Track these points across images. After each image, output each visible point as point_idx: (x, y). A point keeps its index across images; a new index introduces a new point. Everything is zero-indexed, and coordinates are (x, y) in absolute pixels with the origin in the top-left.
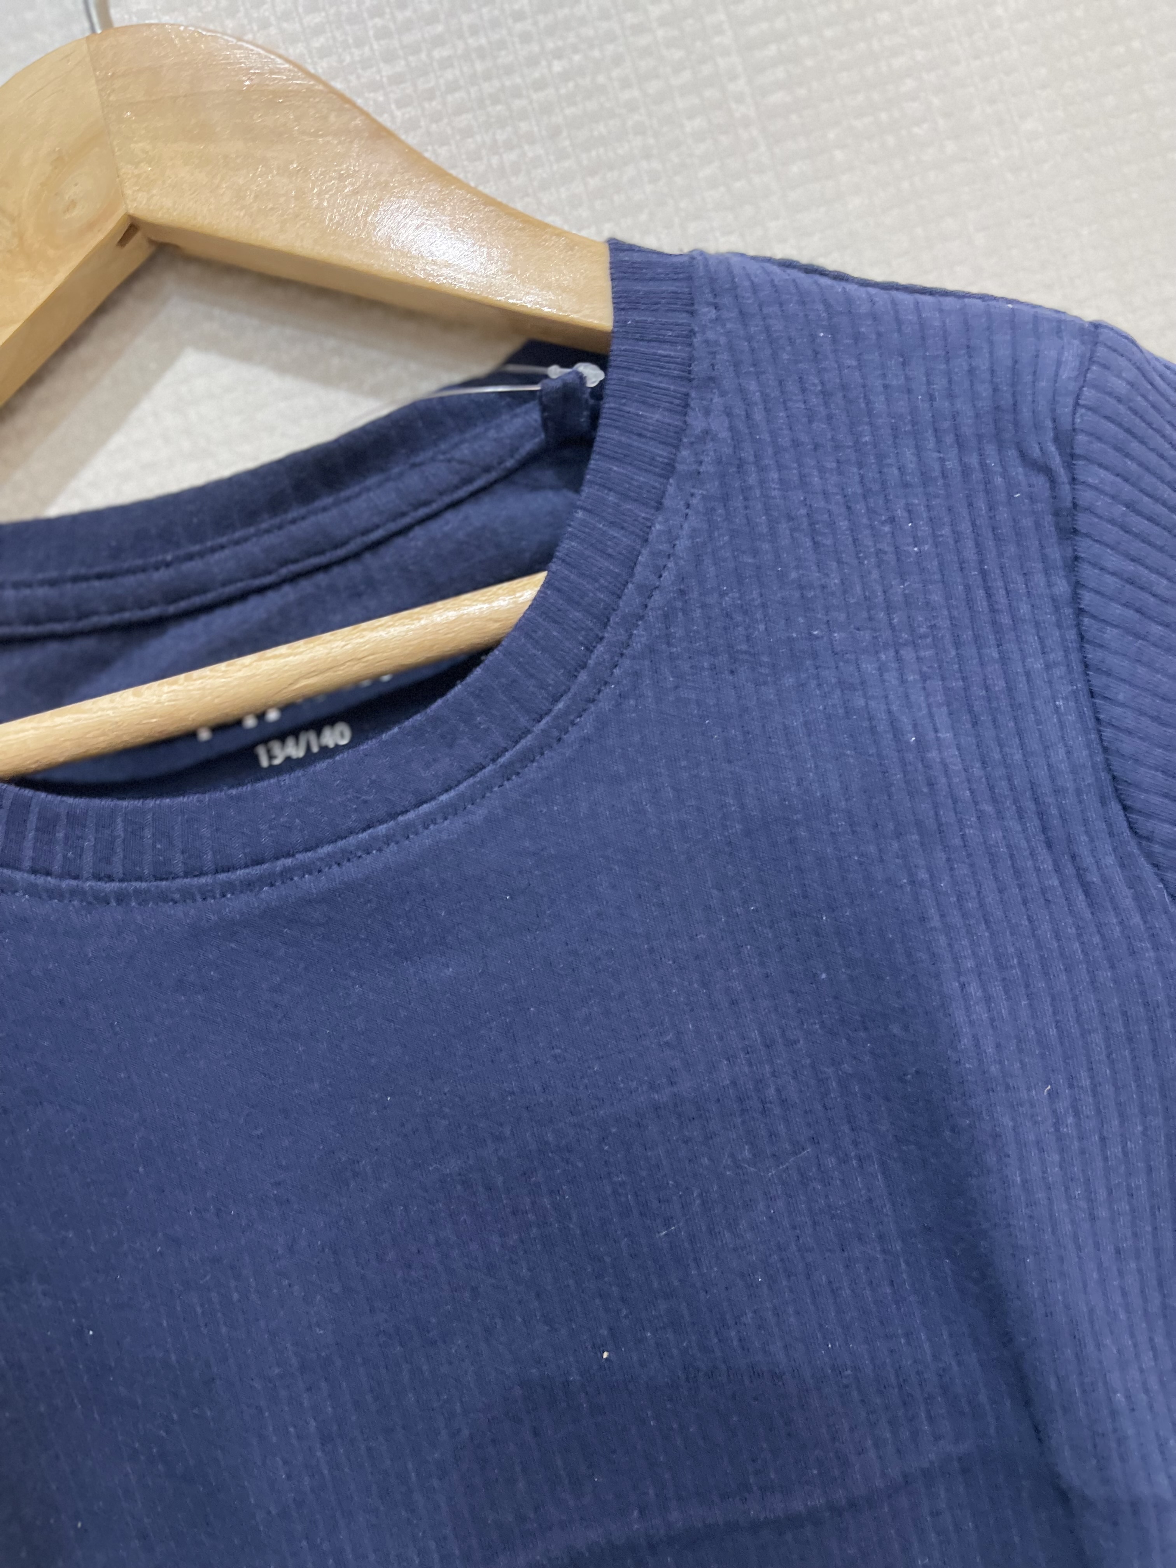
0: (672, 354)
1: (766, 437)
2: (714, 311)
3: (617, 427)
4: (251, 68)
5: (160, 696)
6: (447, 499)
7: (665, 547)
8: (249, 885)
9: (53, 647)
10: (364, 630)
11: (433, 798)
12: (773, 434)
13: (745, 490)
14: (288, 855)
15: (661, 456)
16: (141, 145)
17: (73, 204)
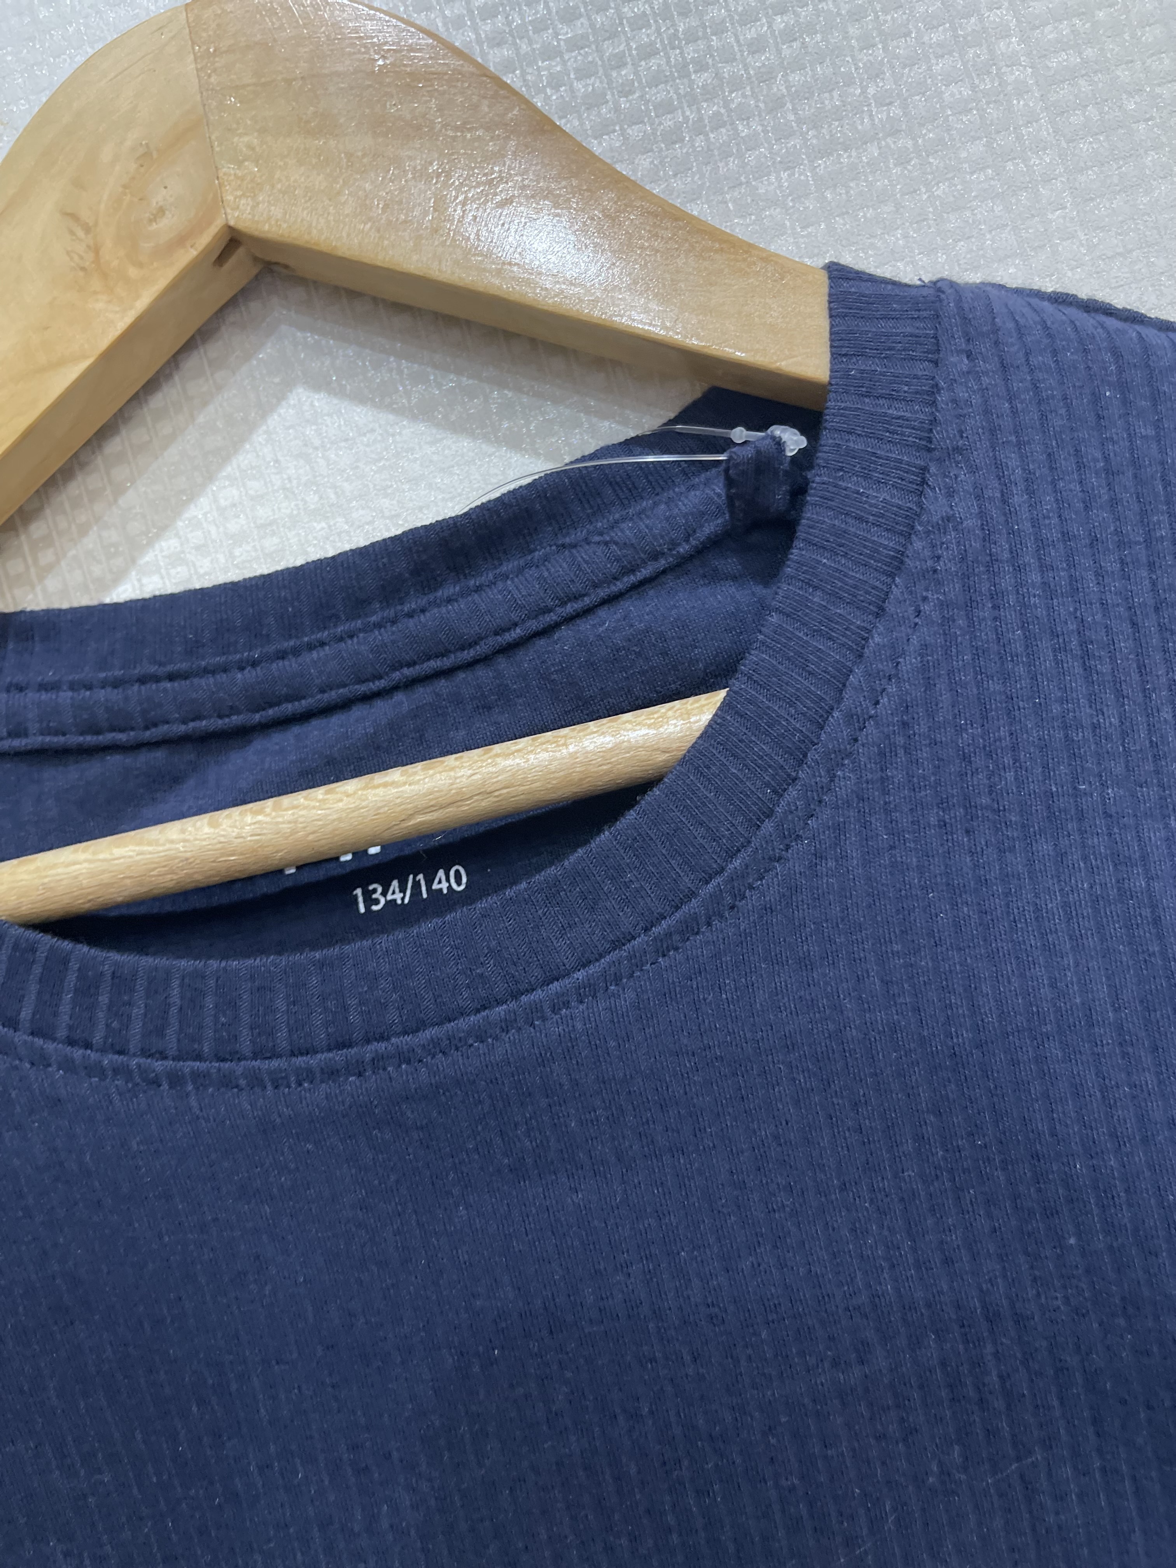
0: (908, 415)
1: (1027, 526)
2: (966, 361)
3: (830, 508)
4: (386, 43)
5: (242, 828)
6: (603, 593)
7: (887, 667)
8: (331, 1073)
9: (115, 760)
10: (497, 755)
11: (568, 974)
12: (1035, 523)
13: (996, 596)
14: (382, 1038)
15: (886, 547)
16: (246, 139)
17: (161, 211)
